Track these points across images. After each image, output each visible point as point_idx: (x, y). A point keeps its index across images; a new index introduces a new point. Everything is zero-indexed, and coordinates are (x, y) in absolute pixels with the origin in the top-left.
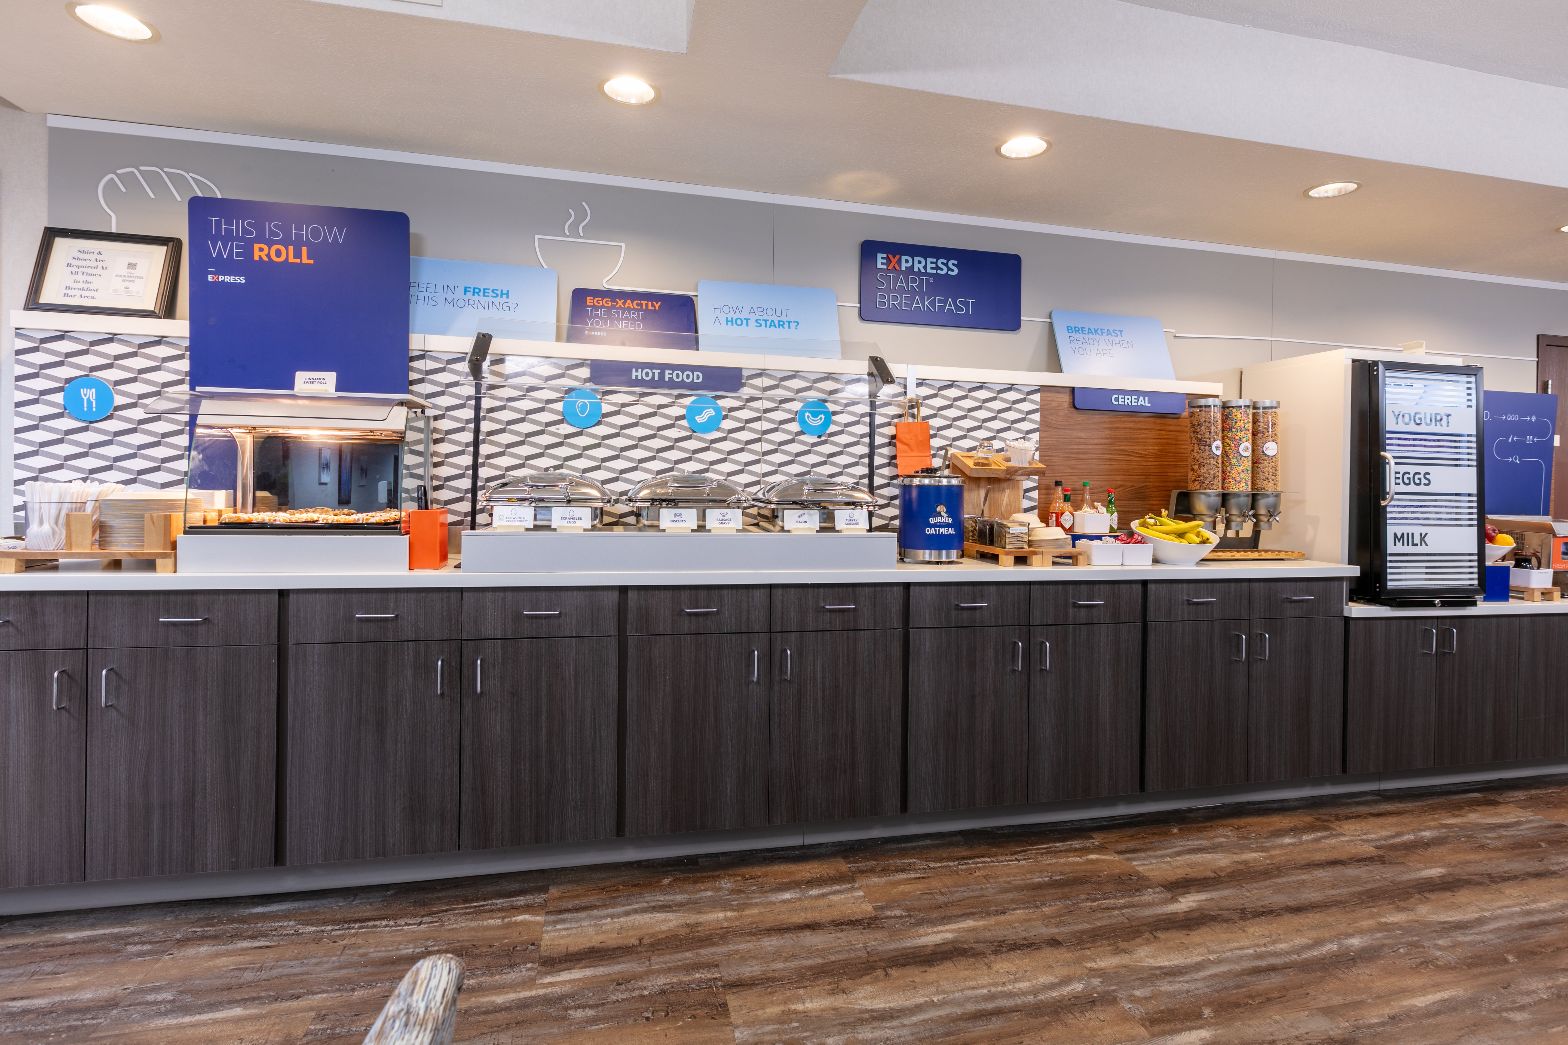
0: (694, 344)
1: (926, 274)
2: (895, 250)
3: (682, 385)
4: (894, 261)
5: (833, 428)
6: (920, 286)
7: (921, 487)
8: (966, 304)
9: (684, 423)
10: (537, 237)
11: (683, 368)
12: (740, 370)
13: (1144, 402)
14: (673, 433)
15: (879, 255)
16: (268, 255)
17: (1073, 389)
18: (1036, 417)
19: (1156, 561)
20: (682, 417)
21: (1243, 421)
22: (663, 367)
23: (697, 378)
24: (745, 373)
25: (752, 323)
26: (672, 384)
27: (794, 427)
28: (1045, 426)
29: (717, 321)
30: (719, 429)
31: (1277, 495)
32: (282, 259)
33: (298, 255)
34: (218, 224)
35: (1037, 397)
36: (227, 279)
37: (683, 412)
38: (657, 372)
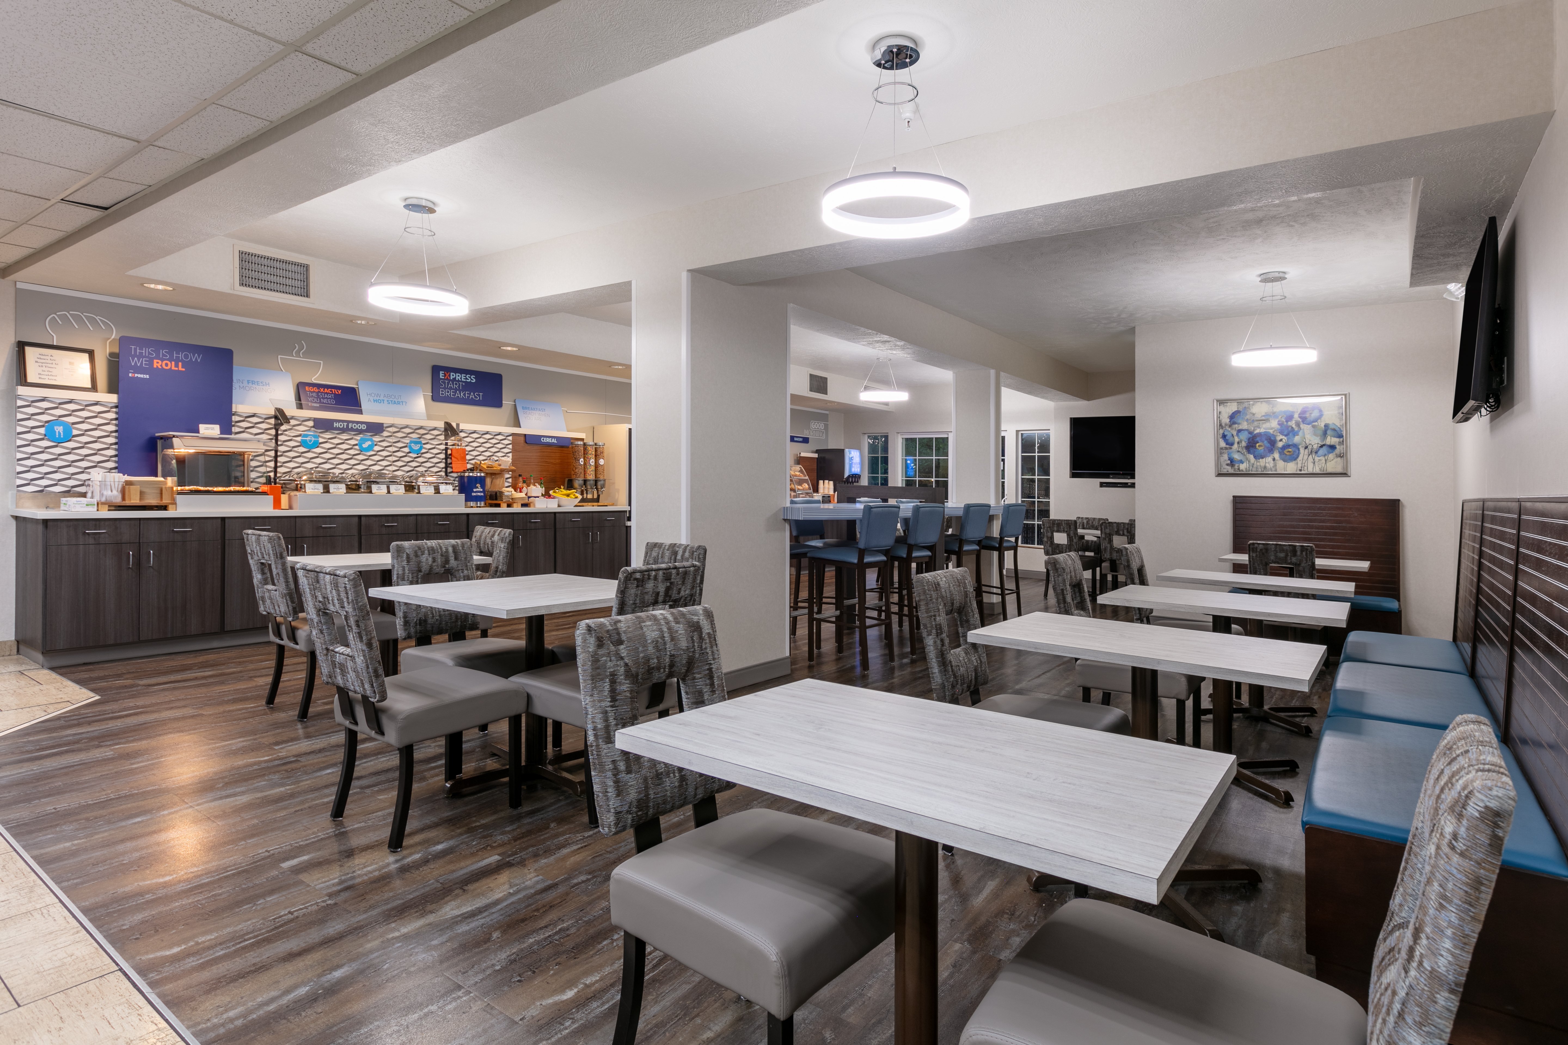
0: (360, 412)
1: (461, 381)
2: (448, 370)
3: (357, 430)
4: (447, 375)
5: (424, 451)
6: (459, 387)
7: (469, 477)
8: (479, 395)
9: (357, 447)
10: (279, 356)
11: (358, 423)
12: (382, 424)
13: (554, 441)
14: (352, 452)
15: (441, 372)
16: (161, 366)
17: (525, 435)
18: (510, 446)
19: (559, 506)
20: (356, 445)
21: (591, 451)
22: (348, 422)
23: (364, 427)
24: (385, 425)
25: (385, 402)
26: (352, 430)
27: (406, 450)
28: (514, 451)
29: (369, 400)
30: (373, 451)
31: (605, 480)
32: (169, 367)
33: (177, 366)
34: (135, 349)
35: (510, 438)
36: (139, 376)
37: (356, 442)
38: (345, 424)
